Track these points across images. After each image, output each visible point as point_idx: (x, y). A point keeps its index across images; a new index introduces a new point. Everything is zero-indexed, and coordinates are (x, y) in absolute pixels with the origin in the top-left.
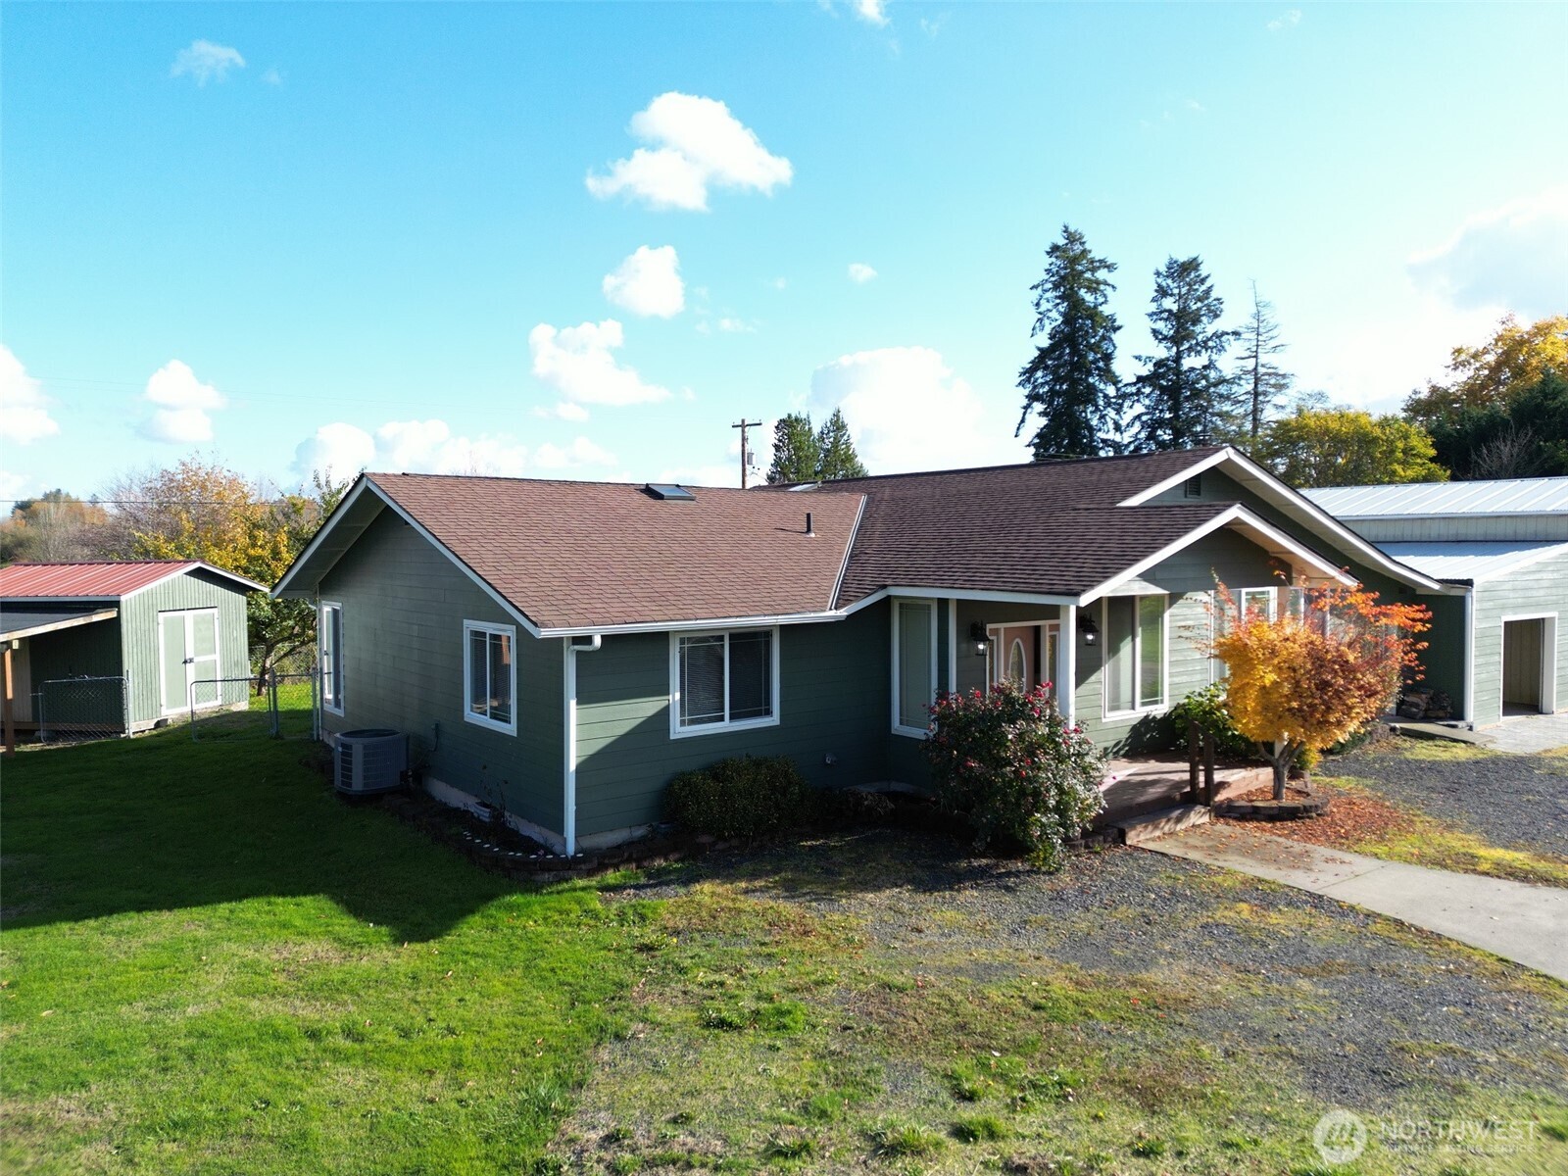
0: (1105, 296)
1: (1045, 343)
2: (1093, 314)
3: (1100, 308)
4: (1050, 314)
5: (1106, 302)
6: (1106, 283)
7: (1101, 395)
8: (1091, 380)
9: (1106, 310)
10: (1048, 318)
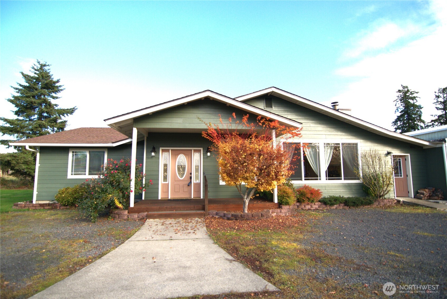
0: (416, 100)
1: (399, 114)
2: (414, 105)
3: (415, 104)
4: (399, 107)
5: (417, 101)
6: (417, 97)
7: (419, 126)
8: (415, 123)
9: (417, 104)
10: (400, 108)
